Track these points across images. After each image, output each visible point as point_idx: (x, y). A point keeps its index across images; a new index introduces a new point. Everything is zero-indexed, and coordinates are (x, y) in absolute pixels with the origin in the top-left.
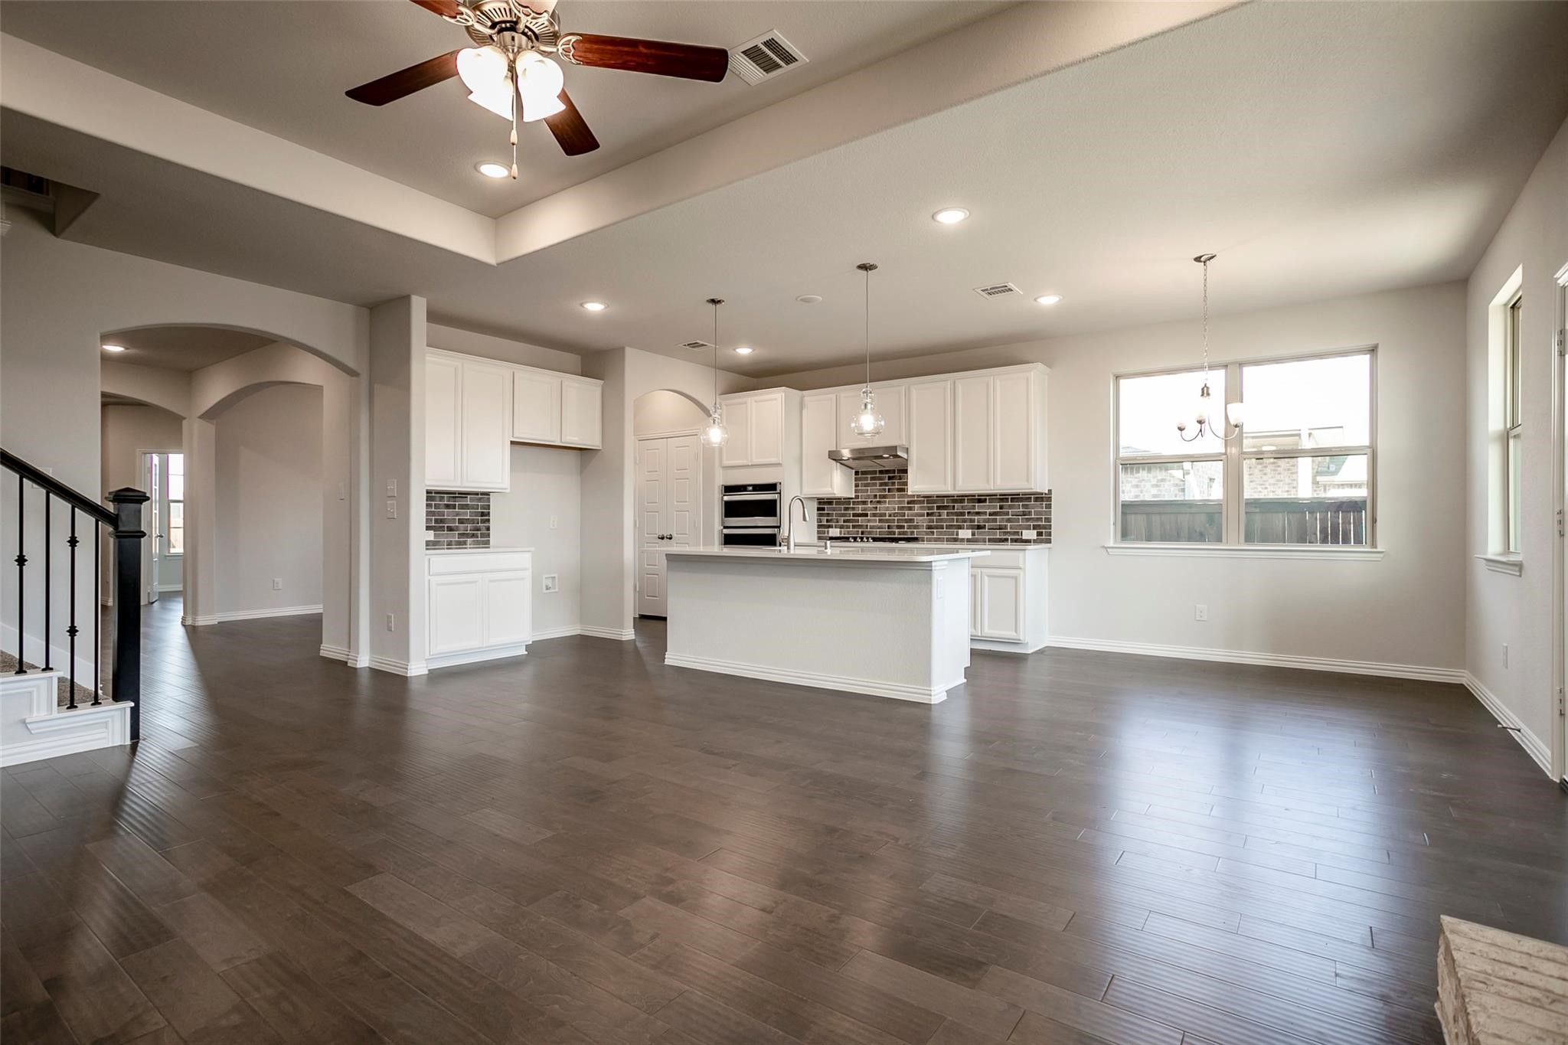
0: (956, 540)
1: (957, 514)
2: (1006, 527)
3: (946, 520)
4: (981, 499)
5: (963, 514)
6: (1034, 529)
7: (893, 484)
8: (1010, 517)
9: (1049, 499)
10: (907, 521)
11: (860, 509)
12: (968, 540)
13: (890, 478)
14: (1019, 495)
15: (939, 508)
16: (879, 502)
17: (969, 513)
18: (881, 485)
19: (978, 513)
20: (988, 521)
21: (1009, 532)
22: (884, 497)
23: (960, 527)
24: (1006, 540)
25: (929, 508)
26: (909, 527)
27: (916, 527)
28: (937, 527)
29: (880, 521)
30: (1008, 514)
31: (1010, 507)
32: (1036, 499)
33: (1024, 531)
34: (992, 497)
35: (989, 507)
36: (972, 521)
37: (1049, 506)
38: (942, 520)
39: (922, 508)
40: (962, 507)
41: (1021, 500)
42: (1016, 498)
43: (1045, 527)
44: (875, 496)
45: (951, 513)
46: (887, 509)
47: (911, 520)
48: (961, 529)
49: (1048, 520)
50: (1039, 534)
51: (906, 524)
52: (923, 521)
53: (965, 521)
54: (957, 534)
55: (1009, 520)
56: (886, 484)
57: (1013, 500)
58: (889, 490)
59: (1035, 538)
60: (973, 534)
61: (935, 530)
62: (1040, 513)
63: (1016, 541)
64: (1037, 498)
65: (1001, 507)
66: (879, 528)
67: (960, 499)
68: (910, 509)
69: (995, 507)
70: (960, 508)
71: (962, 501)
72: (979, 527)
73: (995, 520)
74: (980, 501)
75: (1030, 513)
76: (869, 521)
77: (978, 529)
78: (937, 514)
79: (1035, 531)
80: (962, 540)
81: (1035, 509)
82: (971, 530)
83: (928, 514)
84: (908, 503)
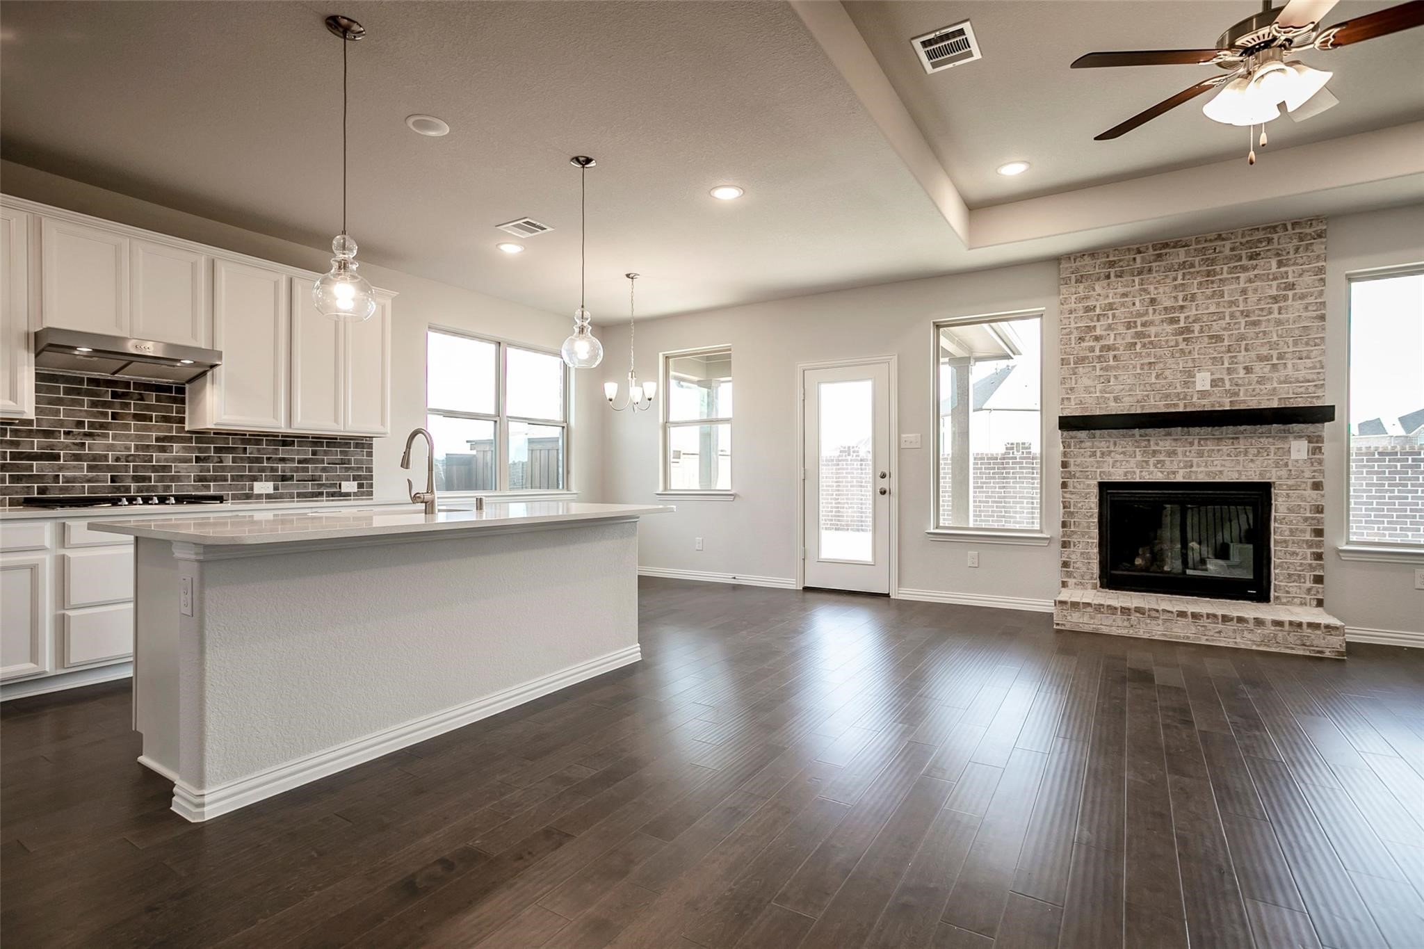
0: (248, 497)
1: (251, 460)
2: (320, 478)
3: (232, 469)
4: (286, 441)
5: (259, 460)
6: (353, 480)
7: (127, 406)
8: (326, 465)
9: (370, 446)
10: (155, 469)
11: (36, 446)
12: (269, 496)
13: (115, 395)
14: (336, 439)
15: (218, 450)
16: (86, 435)
17: (268, 459)
18: (94, 404)
19: (283, 460)
20: (297, 470)
21: (323, 484)
22: (102, 426)
23: (255, 479)
24: (321, 494)
25: (200, 450)
26: (161, 479)
27: (173, 479)
28: (215, 479)
29: (90, 468)
30: (323, 461)
31: (326, 453)
32: (357, 445)
33: (343, 483)
34: (303, 439)
35: (298, 452)
36: (273, 470)
37: (370, 454)
38: (223, 469)
39: (186, 449)
40: (259, 450)
41: (340, 445)
42: (332, 441)
43: (366, 478)
44: (80, 424)
45: (241, 458)
46: (111, 447)
47: (166, 468)
48: (256, 481)
49: (370, 470)
50: (360, 486)
51: (153, 474)
52: (190, 471)
53: (263, 470)
54: (252, 488)
55: (324, 470)
56: (106, 404)
57: (328, 445)
58: (114, 416)
59: (356, 490)
60: (276, 488)
61: (212, 484)
62: (361, 462)
63: (333, 494)
64: (357, 443)
65: (314, 453)
66: (89, 481)
67: (256, 438)
68: (163, 449)
69: (306, 453)
70: (255, 451)
71: (258, 442)
72: (284, 478)
73: (306, 470)
74: (285, 443)
75: (349, 462)
76: (61, 468)
77: (283, 481)
78: (216, 459)
79: (356, 482)
80: (259, 496)
81: (356, 456)
82: (272, 483)
83: (198, 459)
84: (158, 439)
